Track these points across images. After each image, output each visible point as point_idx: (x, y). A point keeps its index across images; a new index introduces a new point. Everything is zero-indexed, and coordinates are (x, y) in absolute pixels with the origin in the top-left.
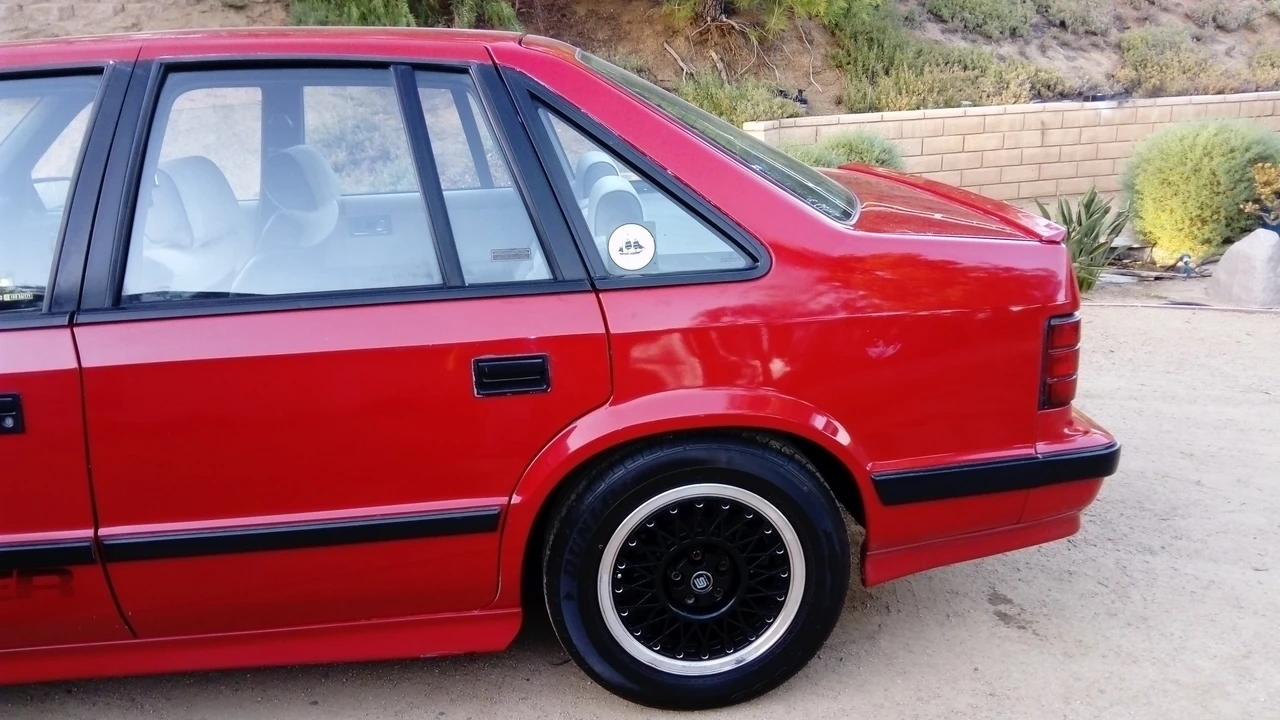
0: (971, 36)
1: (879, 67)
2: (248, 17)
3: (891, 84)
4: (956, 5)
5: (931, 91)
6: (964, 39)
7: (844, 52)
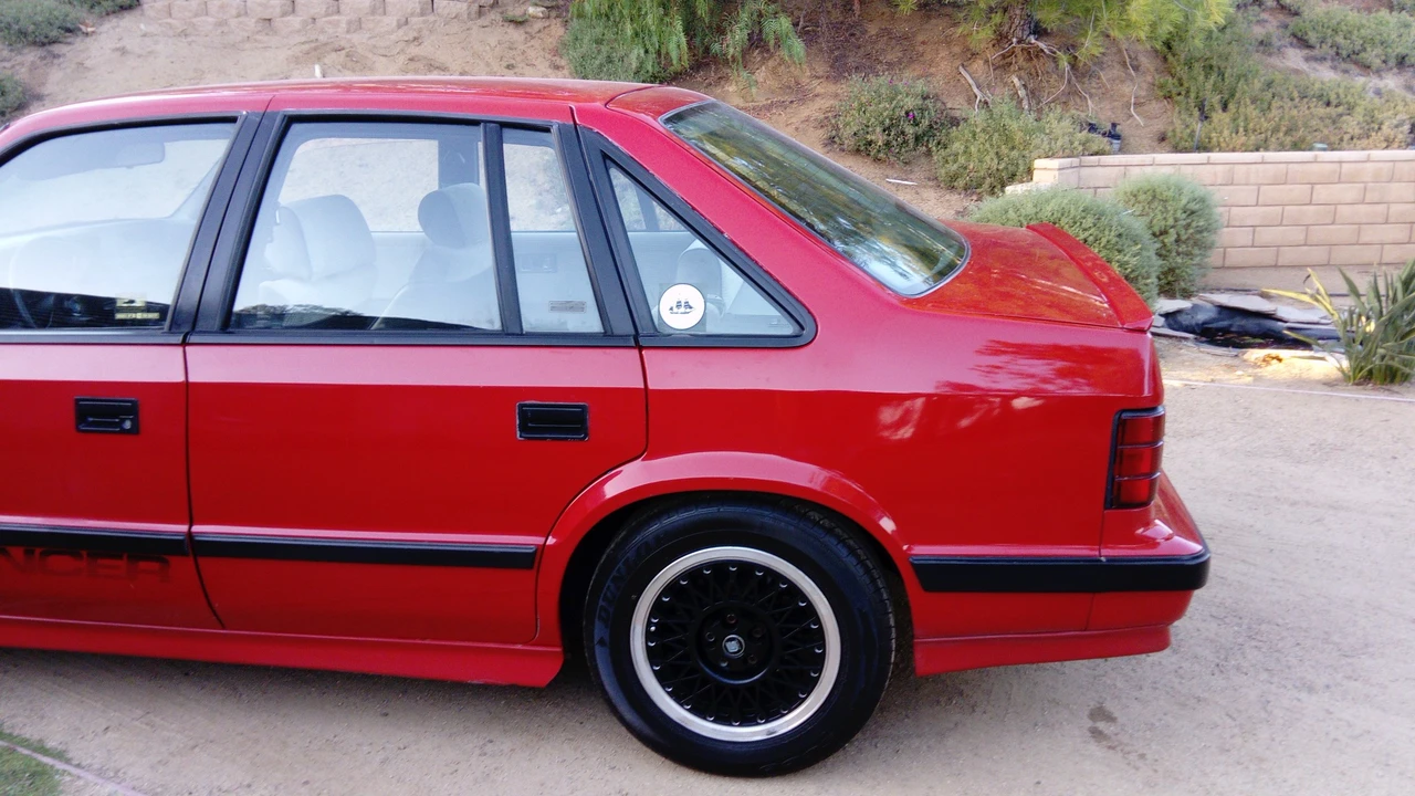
0: (1344, 66)
1: (1216, 99)
2: (526, 33)
3: (1227, 120)
4: (1328, 27)
5: (1276, 130)
6: (1334, 68)
7: (1175, 81)
